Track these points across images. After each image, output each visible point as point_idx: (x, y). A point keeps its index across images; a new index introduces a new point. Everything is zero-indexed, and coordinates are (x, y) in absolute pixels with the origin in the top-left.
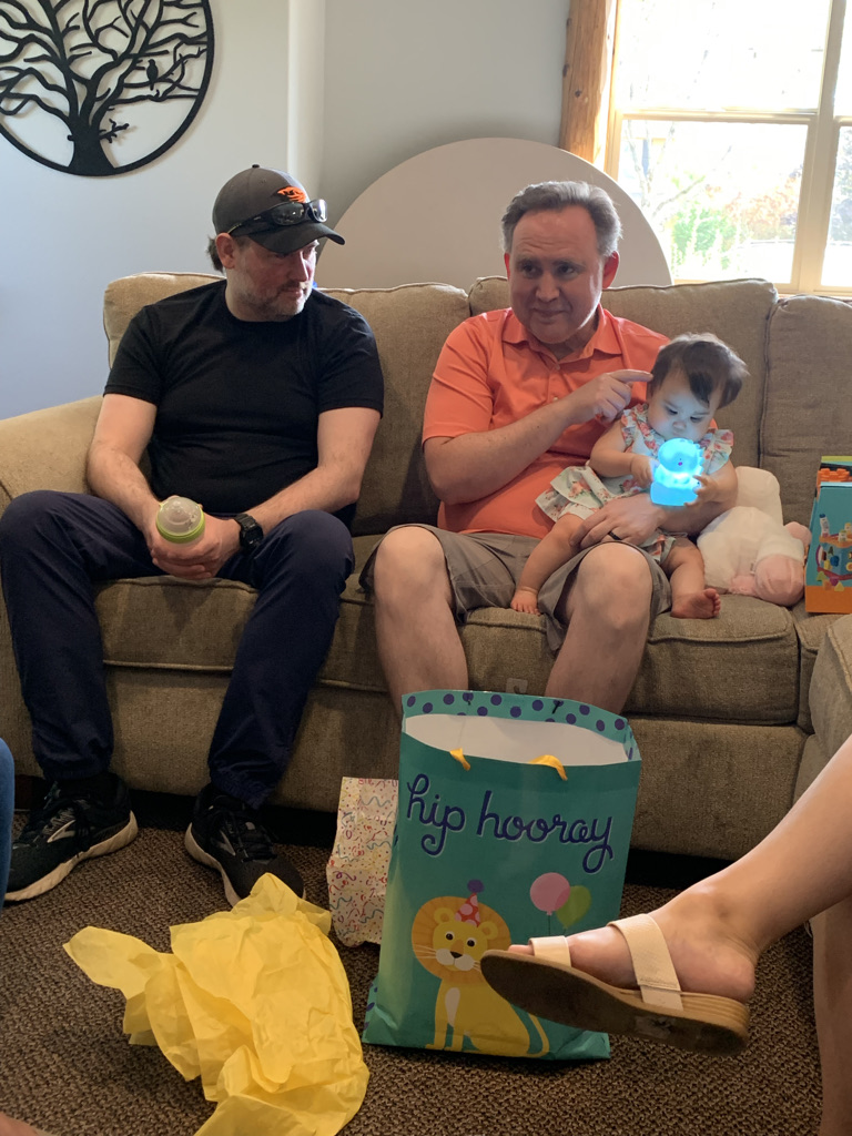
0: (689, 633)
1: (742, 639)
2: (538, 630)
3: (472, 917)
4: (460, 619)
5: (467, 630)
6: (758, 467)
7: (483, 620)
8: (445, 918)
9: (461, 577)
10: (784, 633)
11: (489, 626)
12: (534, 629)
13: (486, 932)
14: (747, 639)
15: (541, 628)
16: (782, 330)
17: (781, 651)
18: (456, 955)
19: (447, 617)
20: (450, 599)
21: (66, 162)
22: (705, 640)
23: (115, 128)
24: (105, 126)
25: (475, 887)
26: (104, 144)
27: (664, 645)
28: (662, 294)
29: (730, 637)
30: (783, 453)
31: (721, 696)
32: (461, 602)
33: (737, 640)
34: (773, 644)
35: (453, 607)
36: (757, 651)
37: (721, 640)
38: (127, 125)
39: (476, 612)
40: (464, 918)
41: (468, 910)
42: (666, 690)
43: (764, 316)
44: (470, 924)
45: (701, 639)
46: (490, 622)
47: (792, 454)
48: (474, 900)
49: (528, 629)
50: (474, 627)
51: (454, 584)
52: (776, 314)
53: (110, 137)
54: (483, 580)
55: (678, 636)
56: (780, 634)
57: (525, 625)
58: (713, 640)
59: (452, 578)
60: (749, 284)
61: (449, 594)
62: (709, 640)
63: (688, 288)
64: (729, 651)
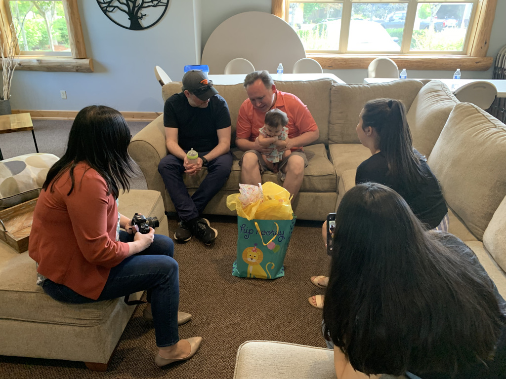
0: (312, 174)
3: (255, 251)
8: (250, 252)
10: (333, 173)
13: (258, 254)
14: (324, 175)
17: (332, 177)
18: (252, 259)
21: (129, 26)
22: (316, 175)
23: (142, 16)
24: (139, 15)
25: (256, 245)
26: (139, 20)
27: (307, 176)
29: (321, 174)
30: (334, 124)
34: (331, 175)
37: (319, 175)
38: (145, 15)
40: (254, 251)
41: (254, 249)
43: (330, 89)
44: (255, 252)
47: (337, 124)
48: (256, 247)
52: (333, 89)
53: (141, 18)
55: (310, 174)
64: (322, 177)
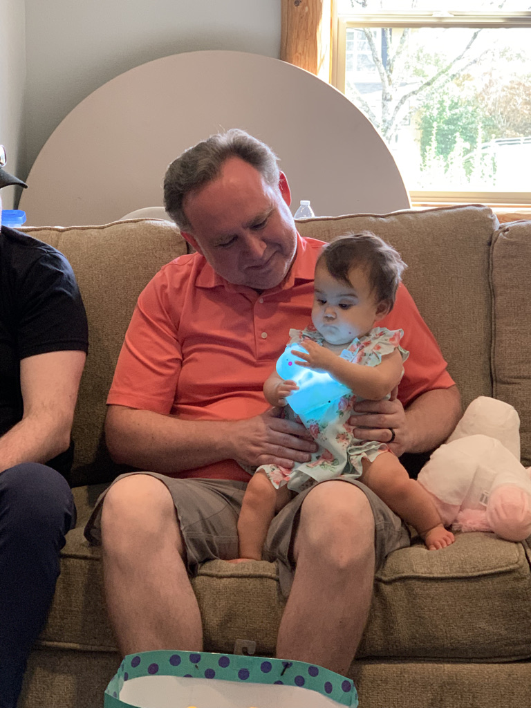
0: (423, 570)
1: (475, 574)
2: (271, 578)
4: (192, 569)
5: (198, 580)
6: (492, 397)
7: (214, 572)
9: (191, 528)
10: (516, 566)
11: (221, 577)
12: (266, 577)
14: (480, 573)
15: (274, 575)
16: (504, 257)
17: (515, 584)
19: (179, 566)
20: (181, 548)
22: (439, 576)
27: (398, 584)
28: (381, 222)
29: (463, 572)
30: (514, 380)
31: (459, 634)
32: (193, 553)
33: (470, 574)
34: (507, 577)
35: (184, 556)
36: (490, 584)
37: (455, 575)
39: (208, 564)
42: (403, 631)
43: (485, 242)
45: (436, 575)
46: (221, 573)
47: (524, 381)
49: (261, 577)
50: (205, 578)
51: (184, 533)
52: (498, 242)
54: (214, 530)
55: (411, 574)
56: (512, 567)
57: (258, 573)
58: (447, 575)
59: (182, 528)
60: (468, 211)
61: (179, 542)
62: (444, 576)
63: (406, 216)
64: (464, 586)
